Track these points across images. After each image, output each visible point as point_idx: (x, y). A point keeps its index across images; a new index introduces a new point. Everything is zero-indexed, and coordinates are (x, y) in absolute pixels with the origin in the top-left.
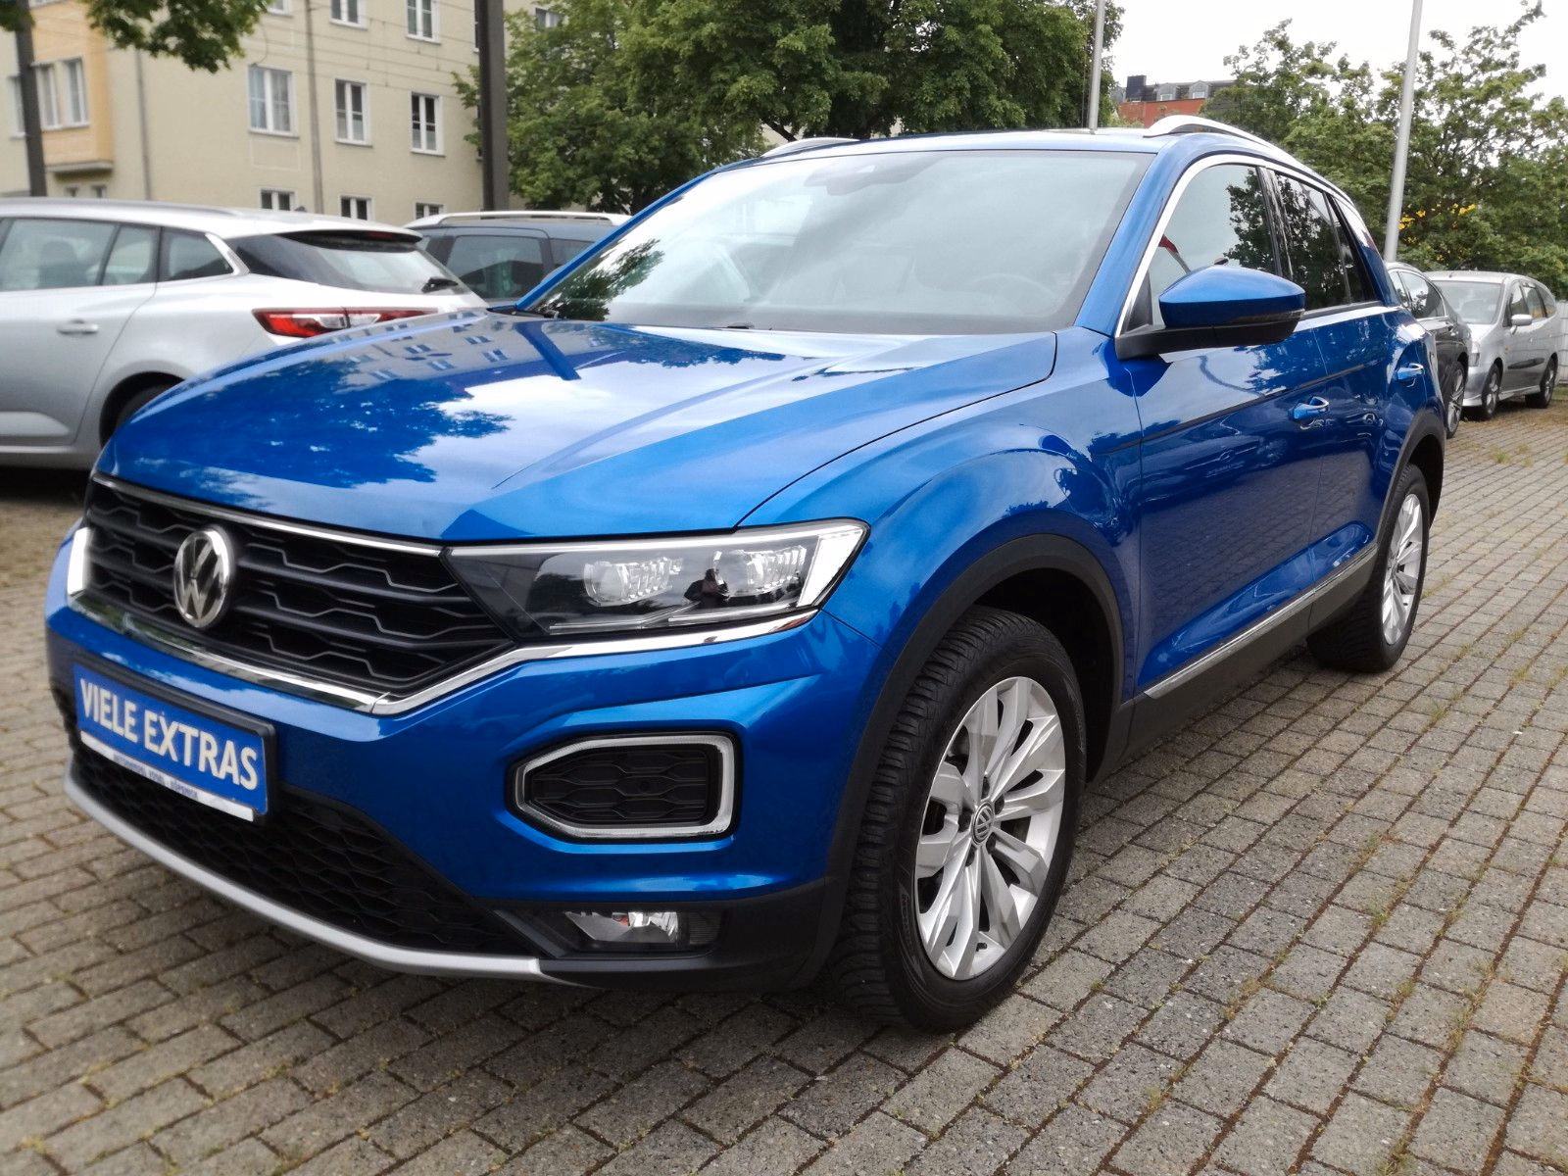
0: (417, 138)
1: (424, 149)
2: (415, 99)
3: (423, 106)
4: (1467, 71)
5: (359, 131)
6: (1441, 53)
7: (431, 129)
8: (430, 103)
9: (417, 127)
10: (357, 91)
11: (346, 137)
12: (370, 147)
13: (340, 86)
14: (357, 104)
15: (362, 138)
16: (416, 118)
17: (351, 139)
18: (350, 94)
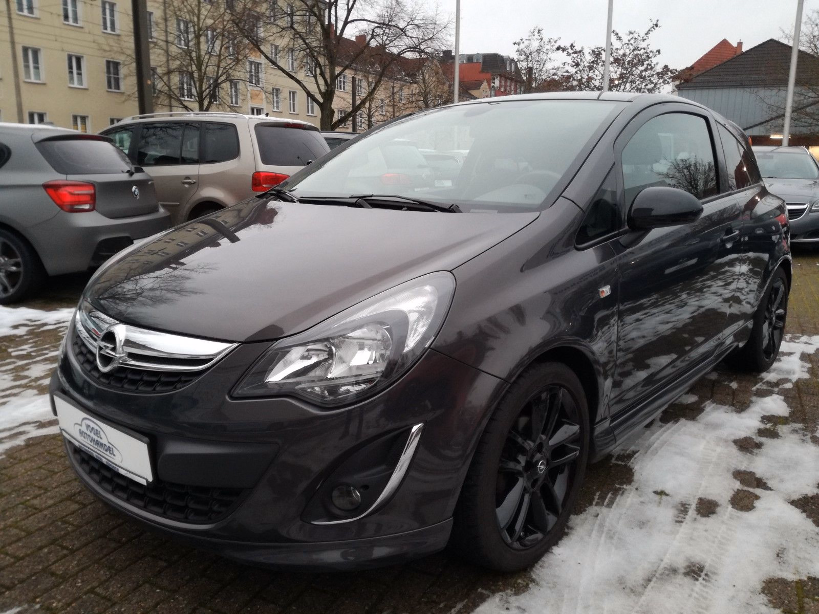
0: (72, 79)
1: (76, 85)
2: (70, 58)
3: (75, 62)
4: (628, 52)
5: (38, 75)
6: (617, 44)
7: (79, 74)
8: (79, 60)
9: (71, 73)
10: (36, 52)
11: (29, 78)
12: (44, 84)
13: (25, 50)
14: (36, 61)
15: (40, 80)
16: (71, 67)
17: (33, 80)
18: (33, 54)
